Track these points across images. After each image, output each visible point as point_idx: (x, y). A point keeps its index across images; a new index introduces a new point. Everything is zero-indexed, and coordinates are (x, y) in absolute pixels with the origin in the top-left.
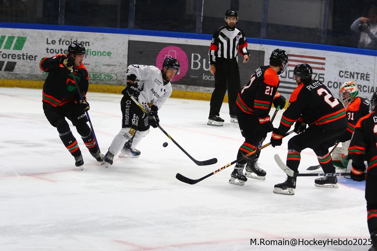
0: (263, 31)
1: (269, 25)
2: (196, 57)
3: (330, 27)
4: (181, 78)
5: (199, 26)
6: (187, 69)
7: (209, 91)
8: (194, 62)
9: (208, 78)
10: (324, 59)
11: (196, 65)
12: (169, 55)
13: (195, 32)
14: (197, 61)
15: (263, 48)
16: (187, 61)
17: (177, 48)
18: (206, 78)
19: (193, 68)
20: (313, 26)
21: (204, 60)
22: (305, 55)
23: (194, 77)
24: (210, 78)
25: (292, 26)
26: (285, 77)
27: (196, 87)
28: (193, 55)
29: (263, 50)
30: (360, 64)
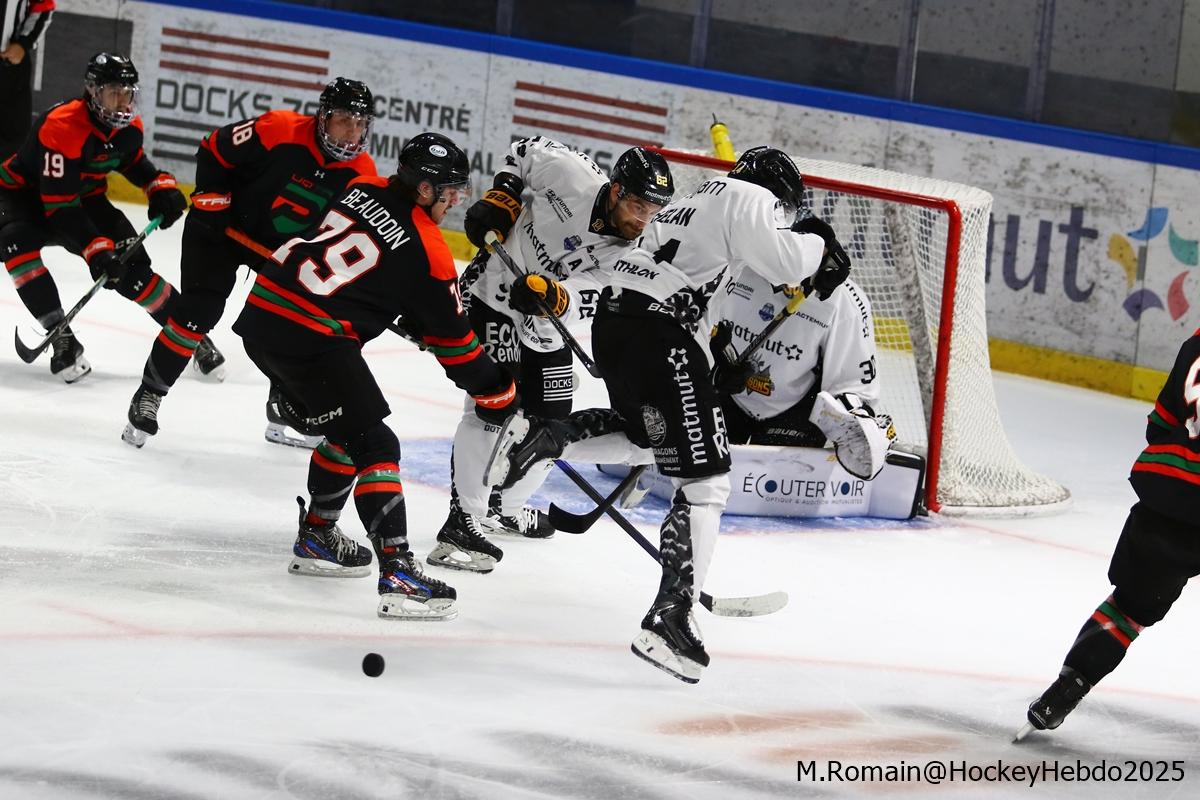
15: (128, 13)
22: (263, 40)
26: (197, 110)
29: (128, 18)
30: (439, 76)
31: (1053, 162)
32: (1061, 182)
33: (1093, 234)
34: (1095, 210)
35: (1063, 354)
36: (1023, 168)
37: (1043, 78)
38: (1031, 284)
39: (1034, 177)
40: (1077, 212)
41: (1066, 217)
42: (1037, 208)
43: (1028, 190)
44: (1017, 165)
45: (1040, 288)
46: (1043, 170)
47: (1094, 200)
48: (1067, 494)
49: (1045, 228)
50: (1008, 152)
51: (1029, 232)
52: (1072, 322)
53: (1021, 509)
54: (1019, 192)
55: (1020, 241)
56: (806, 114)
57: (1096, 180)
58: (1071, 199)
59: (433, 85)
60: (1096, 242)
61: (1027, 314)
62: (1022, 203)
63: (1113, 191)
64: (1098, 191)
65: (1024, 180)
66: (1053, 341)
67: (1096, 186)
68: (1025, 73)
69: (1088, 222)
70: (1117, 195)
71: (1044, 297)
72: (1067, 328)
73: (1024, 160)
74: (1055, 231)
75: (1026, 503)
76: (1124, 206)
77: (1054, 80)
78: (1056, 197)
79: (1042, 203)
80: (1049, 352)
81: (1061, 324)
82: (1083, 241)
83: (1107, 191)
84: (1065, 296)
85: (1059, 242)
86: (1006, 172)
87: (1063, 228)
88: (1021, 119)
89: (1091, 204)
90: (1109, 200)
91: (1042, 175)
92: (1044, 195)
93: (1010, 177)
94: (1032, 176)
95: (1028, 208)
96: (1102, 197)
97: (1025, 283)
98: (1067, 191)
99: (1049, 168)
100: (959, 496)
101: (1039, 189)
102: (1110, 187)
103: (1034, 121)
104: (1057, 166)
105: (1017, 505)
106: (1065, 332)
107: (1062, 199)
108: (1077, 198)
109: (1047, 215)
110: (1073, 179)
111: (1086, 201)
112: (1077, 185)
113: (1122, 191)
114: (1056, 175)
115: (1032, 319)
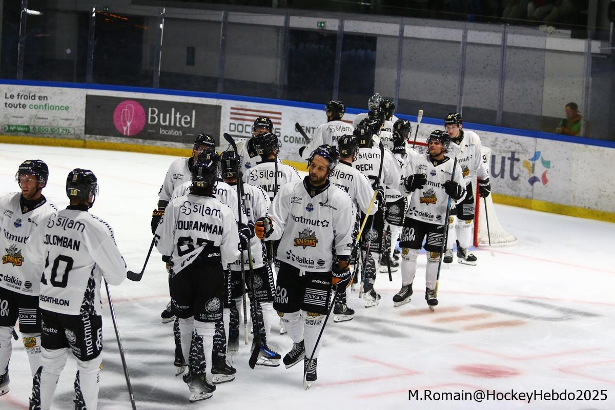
0: (220, 86)
1: (225, 80)
2: (153, 112)
3: (286, 83)
4: (138, 132)
5: (156, 80)
6: (144, 123)
7: (166, 145)
8: (151, 117)
9: (165, 132)
10: (280, 114)
11: (153, 119)
12: (126, 110)
13: (152, 87)
14: (154, 115)
15: (220, 103)
16: (144, 116)
17: (134, 102)
18: (163, 132)
19: (151, 122)
20: (269, 81)
21: (162, 115)
22: (262, 110)
23: (151, 131)
24: (167, 132)
25: (249, 81)
26: (242, 132)
27: (153, 141)
28: (150, 109)
29: (220, 105)
30: (315, 119)
31: (505, 138)
32: (508, 145)
33: (518, 160)
34: (519, 153)
35: (510, 197)
36: (496, 141)
37: (501, 113)
38: (500, 176)
39: (499, 143)
40: (513, 153)
41: (510, 155)
42: (501, 152)
43: (498, 147)
44: (494, 139)
45: (502, 177)
46: (502, 141)
47: (518, 150)
48: (516, 239)
49: (503, 158)
50: (492, 136)
51: (498, 160)
52: (513, 187)
53: (503, 244)
54: (495, 148)
55: (496, 163)
56: (429, 126)
57: (518, 143)
58: (511, 150)
59: (314, 122)
60: (519, 162)
61: (499, 185)
62: (496, 151)
63: (524, 146)
64: (519, 147)
65: (496, 144)
66: (507, 193)
67: (518, 145)
68: (495, 112)
69: (516, 156)
70: (525, 148)
71: (504, 179)
72: (511, 189)
73: (497, 138)
74: (506, 160)
75: (504, 242)
76: (527, 151)
77: (505, 114)
78: (506, 149)
79: (502, 151)
80: (506, 196)
81: (509, 188)
82: (515, 162)
83: (522, 147)
84: (510, 179)
85: (508, 162)
86: (491, 142)
87: (509, 159)
88: (495, 125)
89: (517, 151)
90: (523, 150)
91: (502, 142)
92: (503, 148)
93: (492, 144)
94: (498, 143)
95: (498, 153)
96: (520, 149)
97: (498, 175)
98: (510, 147)
99: (504, 140)
100: (484, 240)
101: (501, 147)
102: (523, 145)
103: (499, 126)
104: (506, 140)
105: (501, 243)
106: (511, 190)
107: (508, 150)
108: (513, 149)
109: (504, 155)
110: (511, 144)
111: (516, 150)
112: (513, 145)
113: (526, 147)
114: (506, 142)
115: (500, 186)
